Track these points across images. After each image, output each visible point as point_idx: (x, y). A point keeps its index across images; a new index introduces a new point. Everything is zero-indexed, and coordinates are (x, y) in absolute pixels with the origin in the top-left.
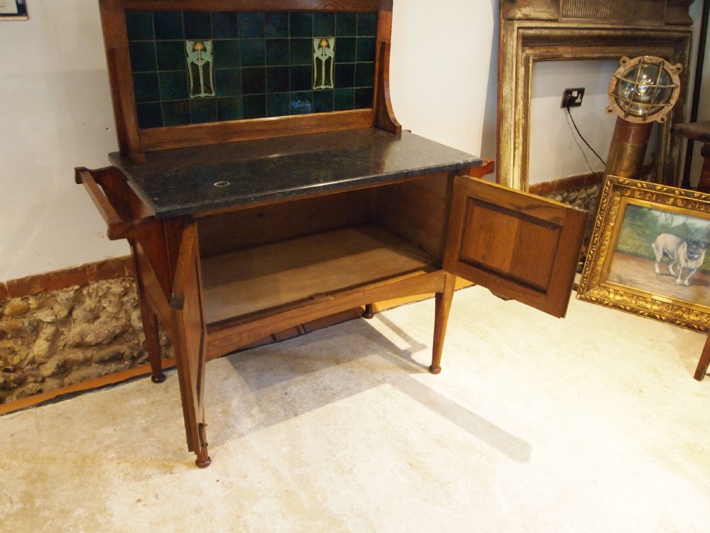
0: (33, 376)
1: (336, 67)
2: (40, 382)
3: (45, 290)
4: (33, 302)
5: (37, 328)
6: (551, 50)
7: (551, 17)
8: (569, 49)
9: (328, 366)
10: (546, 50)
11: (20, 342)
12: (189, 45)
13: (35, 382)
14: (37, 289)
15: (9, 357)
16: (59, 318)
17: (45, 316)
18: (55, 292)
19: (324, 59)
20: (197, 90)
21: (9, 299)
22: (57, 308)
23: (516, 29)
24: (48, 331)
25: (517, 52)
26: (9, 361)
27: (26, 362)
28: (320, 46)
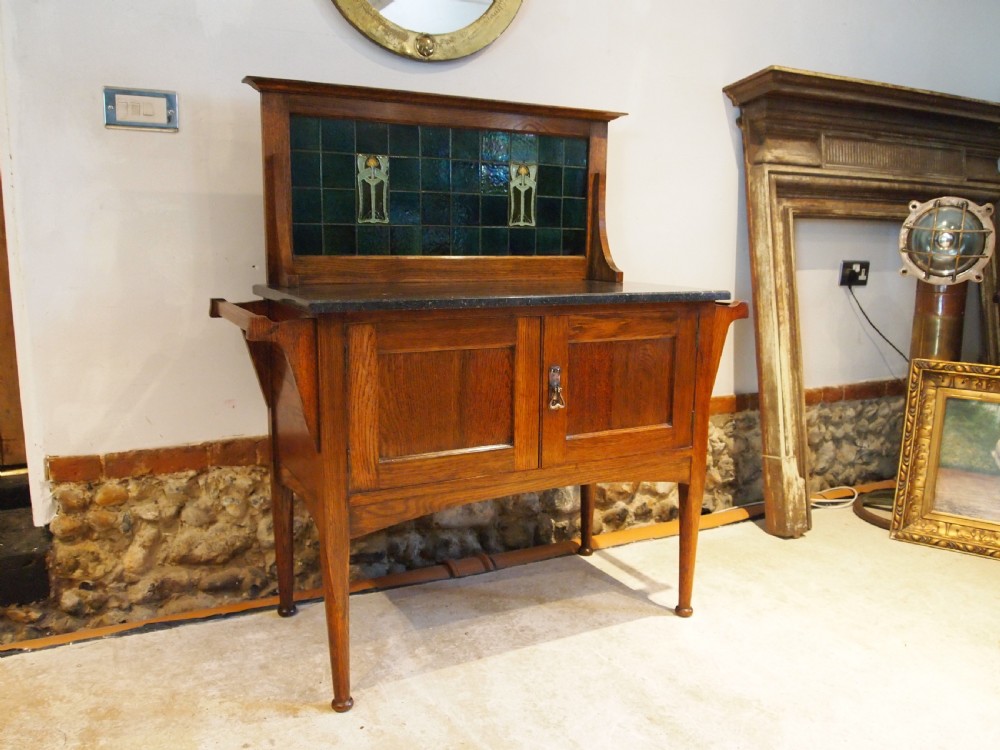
0: (117, 598)
1: (539, 202)
2: (125, 610)
3: (151, 472)
4: (133, 488)
5: (132, 526)
6: (816, 204)
7: (811, 162)
8: (841, 204)
9: (527, 605)
10: (809, 204)
11: (107, 547)
12: (361, 160)
13: (119, 608)
14: (143, 469)
15: (91, 565)
16: (163, 515)
17: (147, 511)
18: (162, 477)
19: (523, 190)
20: (367, 213)
21: (103, 479)
22: (163, 501)
23: (766, 172)
24: (147, 533)
25: (771, 200)
26: (90, 571)
27: (111, 577)
28: (518, 174)
